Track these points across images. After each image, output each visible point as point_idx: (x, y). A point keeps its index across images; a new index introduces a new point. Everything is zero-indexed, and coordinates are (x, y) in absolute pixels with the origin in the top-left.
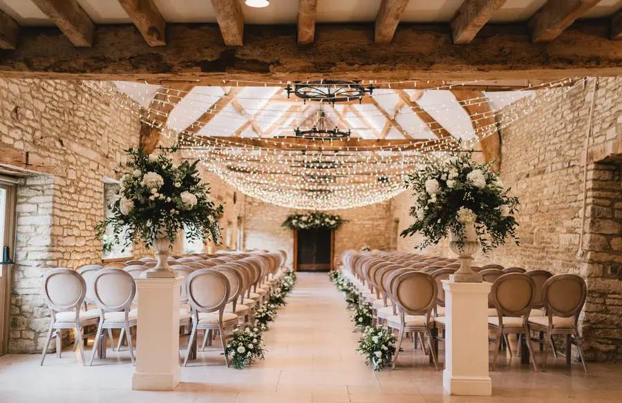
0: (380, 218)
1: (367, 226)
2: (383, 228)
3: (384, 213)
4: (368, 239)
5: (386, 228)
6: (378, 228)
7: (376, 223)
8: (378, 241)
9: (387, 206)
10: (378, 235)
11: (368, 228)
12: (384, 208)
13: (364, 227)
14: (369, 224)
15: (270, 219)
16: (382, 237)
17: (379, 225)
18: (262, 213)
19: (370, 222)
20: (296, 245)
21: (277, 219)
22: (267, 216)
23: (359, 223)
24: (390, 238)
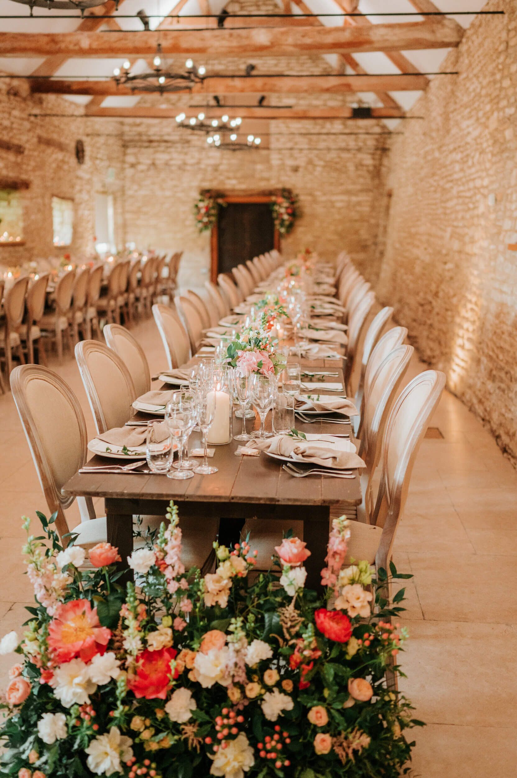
0: (362, 191)
1: (339, 205)
2: (366, 209)
3: (369, 181)
4: (340, 228)
5: (373, 208)
6: (358, 208)
7: (354, 199)
8: (357, 232)
9: (375, 166)
10: (356, 221)
11: (340, 209)
12: (368, 171)
13: (333, 207)
14: (342, 201)
15: (168, 193)
16: (366, 224)
17: (359, 203)
18: (153, 183)
19: (344, 198)
20: (215, 240)
21: (180, 195)
22: (163, 189)
23: (324, 199)
24: (377, 226)
